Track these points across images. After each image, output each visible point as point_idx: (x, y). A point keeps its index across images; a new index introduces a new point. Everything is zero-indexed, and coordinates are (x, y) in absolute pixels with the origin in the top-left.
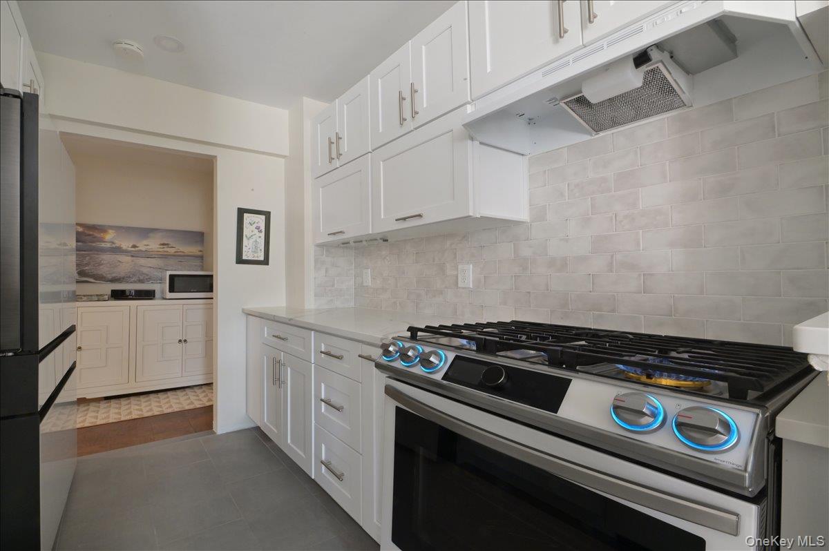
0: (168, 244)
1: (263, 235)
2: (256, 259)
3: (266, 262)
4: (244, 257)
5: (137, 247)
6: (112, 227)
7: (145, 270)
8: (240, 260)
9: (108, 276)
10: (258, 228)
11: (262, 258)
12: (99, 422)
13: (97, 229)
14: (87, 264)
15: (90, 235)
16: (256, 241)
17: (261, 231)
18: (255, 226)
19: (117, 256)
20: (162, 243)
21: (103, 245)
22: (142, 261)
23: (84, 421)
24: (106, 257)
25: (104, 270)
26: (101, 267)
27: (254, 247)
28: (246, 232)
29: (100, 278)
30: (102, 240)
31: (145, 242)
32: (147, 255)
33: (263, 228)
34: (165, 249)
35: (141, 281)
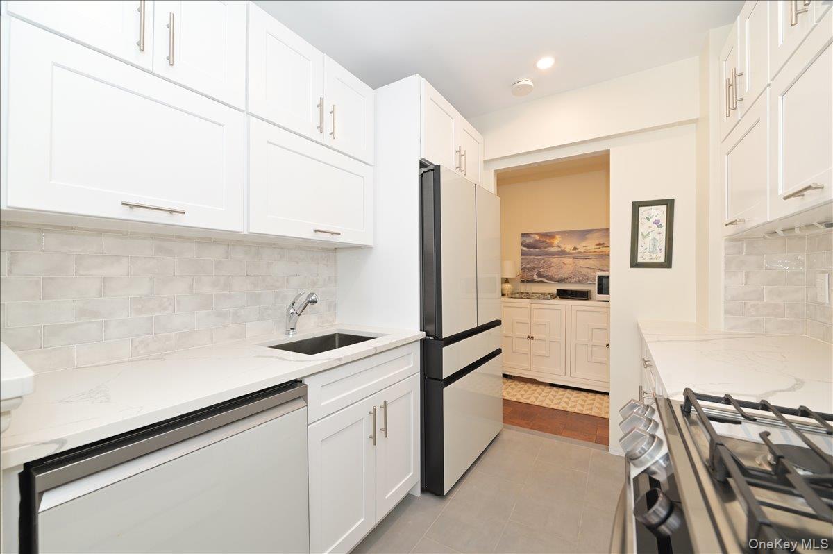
0: (603, 244)
1: (663, 230)
2: (655, 261)
3: (668, 264)
4: (640, 260)
5: (578, 249)
6: (558, 233)
7: (584, 271)
8: (635, 264)
9: (556, 276)
10: (657, 222)
11: (662, 259)
12: (537, 403)
13: (547, 236)
14: (542, 267)
15: (543, 242)
16: (655, 239)
17: (661, 226)
18: (652, 220)
19: (562, 259)
20: (598, 243)
21: (552, 249)
22: (582, 262)
23: (529, 398)
24: (555, 260)
25: (552, 272)
26: (551, 269)
27: (651, 247)
28: (642, 229)
29: (551, 278)
30: (551, 245)
31: (584, 244)
32: (586, 256)
33: (664, 222)
34: (602, 249)
35: (580, 282)
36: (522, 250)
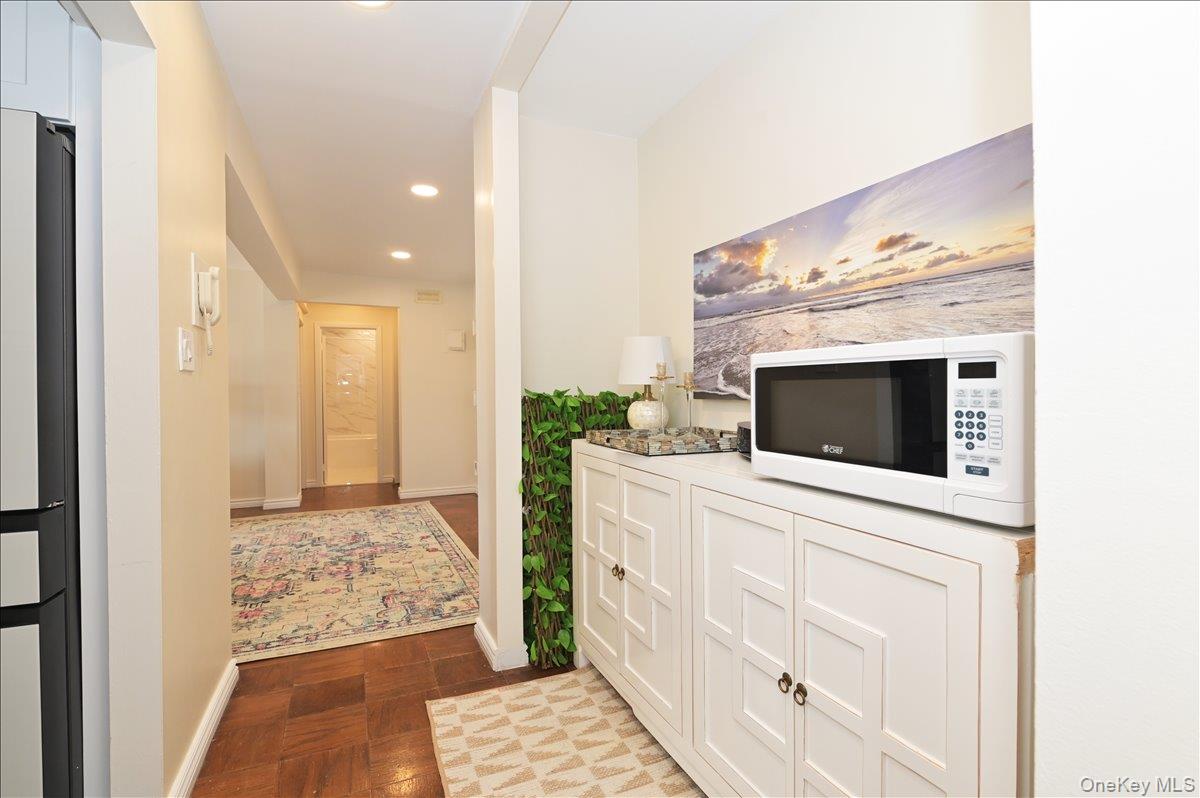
36: (696, 304)
